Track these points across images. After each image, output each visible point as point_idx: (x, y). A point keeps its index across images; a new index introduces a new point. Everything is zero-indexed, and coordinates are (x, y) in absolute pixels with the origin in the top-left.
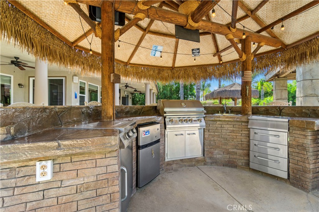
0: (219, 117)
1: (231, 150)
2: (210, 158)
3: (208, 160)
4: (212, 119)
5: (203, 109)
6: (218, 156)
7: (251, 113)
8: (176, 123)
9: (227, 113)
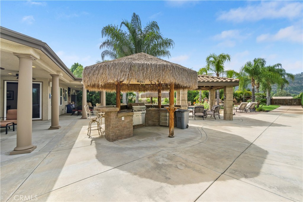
0: (151, 109)
1: (154, 120)
2: (148, 124)
3: (147, 125)
4: (148, 110)
5: (145, 106)
6: (150, 123)
7: (161, 107)
8: (137, 111)
9: (153, 107)
